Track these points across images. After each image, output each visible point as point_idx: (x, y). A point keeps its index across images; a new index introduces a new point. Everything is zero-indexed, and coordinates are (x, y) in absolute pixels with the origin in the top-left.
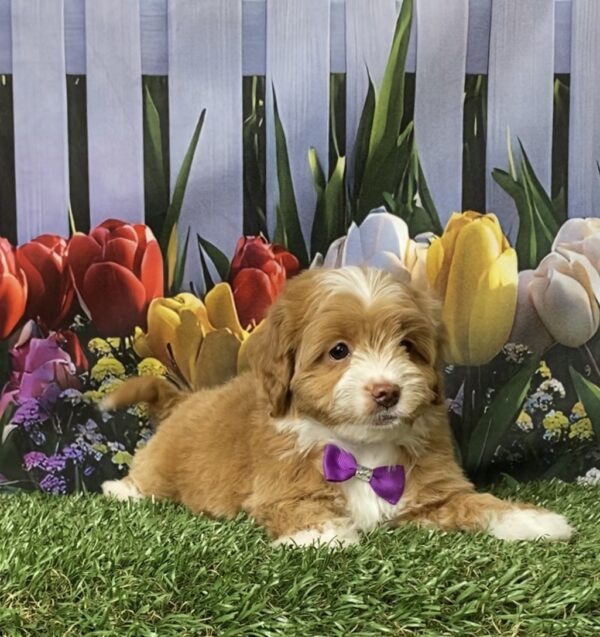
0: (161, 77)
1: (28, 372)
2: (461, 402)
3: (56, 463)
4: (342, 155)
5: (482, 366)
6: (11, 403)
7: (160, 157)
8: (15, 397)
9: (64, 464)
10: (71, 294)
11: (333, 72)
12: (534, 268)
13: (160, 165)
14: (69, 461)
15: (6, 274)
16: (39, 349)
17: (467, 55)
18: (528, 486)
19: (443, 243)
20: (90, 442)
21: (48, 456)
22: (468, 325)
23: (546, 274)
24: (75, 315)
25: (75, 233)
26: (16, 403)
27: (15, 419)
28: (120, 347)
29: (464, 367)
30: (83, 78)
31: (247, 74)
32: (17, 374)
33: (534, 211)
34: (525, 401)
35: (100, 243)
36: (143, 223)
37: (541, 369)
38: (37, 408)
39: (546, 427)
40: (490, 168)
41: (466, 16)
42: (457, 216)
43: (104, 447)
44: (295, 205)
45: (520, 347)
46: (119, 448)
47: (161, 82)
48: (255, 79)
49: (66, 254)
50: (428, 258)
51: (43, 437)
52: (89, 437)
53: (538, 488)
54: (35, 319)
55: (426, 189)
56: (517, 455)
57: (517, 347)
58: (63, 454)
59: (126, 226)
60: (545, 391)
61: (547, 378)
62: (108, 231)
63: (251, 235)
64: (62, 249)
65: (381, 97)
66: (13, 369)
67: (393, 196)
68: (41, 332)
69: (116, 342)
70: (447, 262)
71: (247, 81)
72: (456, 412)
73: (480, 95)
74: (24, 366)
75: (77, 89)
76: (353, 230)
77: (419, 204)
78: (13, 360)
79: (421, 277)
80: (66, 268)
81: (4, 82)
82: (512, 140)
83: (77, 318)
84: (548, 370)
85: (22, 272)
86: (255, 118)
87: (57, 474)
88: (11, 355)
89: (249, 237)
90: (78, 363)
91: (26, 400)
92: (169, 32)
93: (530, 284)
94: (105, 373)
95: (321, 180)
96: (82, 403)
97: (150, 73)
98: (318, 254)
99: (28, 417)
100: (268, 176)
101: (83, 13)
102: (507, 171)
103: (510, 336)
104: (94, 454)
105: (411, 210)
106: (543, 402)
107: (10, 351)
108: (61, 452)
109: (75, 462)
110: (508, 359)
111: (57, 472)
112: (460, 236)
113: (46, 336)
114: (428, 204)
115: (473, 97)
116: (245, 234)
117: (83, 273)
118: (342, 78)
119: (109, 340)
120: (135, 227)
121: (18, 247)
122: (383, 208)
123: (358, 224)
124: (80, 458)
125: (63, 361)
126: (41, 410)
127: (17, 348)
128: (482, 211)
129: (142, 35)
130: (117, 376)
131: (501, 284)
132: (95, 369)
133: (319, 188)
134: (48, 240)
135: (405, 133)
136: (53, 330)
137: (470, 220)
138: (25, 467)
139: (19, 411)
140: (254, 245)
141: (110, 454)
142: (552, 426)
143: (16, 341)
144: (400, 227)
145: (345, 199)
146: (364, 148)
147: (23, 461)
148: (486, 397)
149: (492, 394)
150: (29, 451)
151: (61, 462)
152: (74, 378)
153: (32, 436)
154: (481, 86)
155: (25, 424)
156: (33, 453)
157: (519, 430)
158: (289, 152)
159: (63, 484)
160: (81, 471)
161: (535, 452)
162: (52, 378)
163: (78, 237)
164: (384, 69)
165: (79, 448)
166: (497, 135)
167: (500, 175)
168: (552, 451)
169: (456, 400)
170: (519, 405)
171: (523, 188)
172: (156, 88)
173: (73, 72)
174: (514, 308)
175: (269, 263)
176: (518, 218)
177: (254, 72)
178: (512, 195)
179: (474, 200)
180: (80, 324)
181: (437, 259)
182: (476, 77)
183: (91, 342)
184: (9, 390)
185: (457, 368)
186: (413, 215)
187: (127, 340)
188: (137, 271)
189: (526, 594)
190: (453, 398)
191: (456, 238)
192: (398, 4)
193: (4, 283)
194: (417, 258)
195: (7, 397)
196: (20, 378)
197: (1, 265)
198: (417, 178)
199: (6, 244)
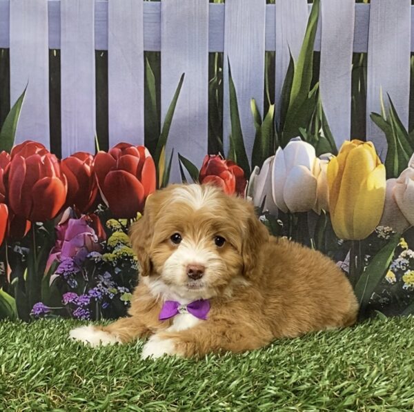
0: (156, 52)
1: (67, 241)
2: (348, 264)
3: (83, 300)
4: (272, 104)
5: (361, 240)
6: (55, 260)
7: (154, 103)
8: (58, 257)
9: (89, 300)
10: (96, 191)
11: (267, 50)
12: (397, 177)
13: (155, 109)
14: (92, 299)
15: (54, 177)
16: (74, 226)
17: (354, 41)
18: (393, 320)
19: (338, 161)
20: (106, 287)
21: (79, 296)
22: (353, 214)
23: (404, 182)
24: (98, 204)
25: (99, 151)
26: (58, 261)
27: (59, 271)
28: (127, 225)
29: (350, 240)
30: (106, 52)
31: (212, 51)
32: (60, 242)
33: (397, 140)
34: (391, 263)
35: (116, 158)
36: (143, 146)
37: (401, 243)
38: (72, 263)
39: (404, 281)
40: (369, 112)
41: (354, 16)
42: (347, 142)
43: (115, 290)
44: (242, 135)
45: (387, 229)
46: (125, 291)
47: (156, 55)
48: (217, 54)
49: (93, 164)
50: (328, 170)
51: (76, 283)
52: (106, 283)
53: (400, 321)
54: (72, 206)
55: (327, 126)
56: (385, 299)
57: (385, 228)
58: (88, 295)
59: (132, 147)
60: (404, 257)
61: (405, 249)
62: (120, 150)
63: (213, 154)
64: (91, 162)
65: (298, 67)
66: (57, 238)
67: (305, 130)
68: (75, 215)
69: (124, 222)
70: (341, 172)
71: (211, 55)
72: (345, 269)
73: (362, 66)
74: (64, 236)
75: (102, 60)
76: (279, 152)
77: (322, 135)
78: (57, 232)
79: (323, 182)
80: (93, 173)
81: (55, 54)
82: (383, 94)
83: (100, 206)
84: (406, 244)
85: (64, 175)
86: (216, 79)
87: (84, 307)
88: (56, 230)
89: (211, 156)
90: (100, 235)
91: (65, 258)
92: (162, 24)
93: (394, 187)
94: (117, 242)
95: (259, 120)
96: (102, 261)
97: (148, 49)
98: (256, 167)
99: (66, 270)
100: (224, 116)
101: (107, 10)
102: (380, 114)
103: (380, 222)
104: (108, 294)
105: (318, 139)
106: (403, 265)
107: (56, 227)
108: (87, 293)
109: (96, 299)
110: (379, 236)
111: (84, 306)
112: (349, 156)
113: (79, 217)
114: (328, 135)
115: (358, 67)
116: (209, 154)
117: (104, 177)
119: (120, 220)
120: (138, 148)
121: (62, 160)
122: (299, 137)
123: (283, 148)
124: (100, 297)
125: (90, 234)
126: (75, 265)
127: (60, 225)
128: (364, 140)
129: (144, 26)
130: (124, 244)
131: (375, 188)
132: (111, 239)
133: (257, 125)
134: (81, 155)
135: (313, 90)
136: (84, 214)
137: (356, 145)
138: (64, 302)
139: (60, 266)
140: (215, 161)
141: (119, 294)
142: (408, 280)
143: (60, 220)
144: (310, 149)
145: (274, 133)
146: (286, 100)
147: (63, 298)
148: (365, 261)
149: (368, 259)
150: (66, 292)
151: (87, 300)
152: (97, 245)
153: (68, 282)
154: (363, 60)
155: (64, 275)
156: (69, 293)
157: (387, 282)
158: (238, 101)
159: (88, 314)
160: (100, 305)
161: (397, 298)
162: (82, 245)
163: (100, 154)
164: (300, 49)
165: (99, 290)
166: (373, 90)
167: (375, 116)
168: (409, 296)
169: (345, 262)
170: (387, 266)
171: (390, 125)
172: (153, 59)
173: (100, 48)
174: (383, 203)
175: (225, 172)
176: (387, 145)
177: (216, 50)
178: (383, 130)
179: (358, 132)
180: (101, 210)
181: (334, 170)
182: (360, 54)
183: (108, 222)
184: (54, 252)
185: (345, 241)
186: (318, 142)
187: (131, 220)
188: (139, 176)
189: (388, 391)
190: (343, 261)
191: (346, 158)
192: (309, 7)
193: (53, 183)
194: (321, 170)
195: (53, 257)
196: (62, 244)
197: (50, 171)
198: (321, 118)
199: (54, 158)
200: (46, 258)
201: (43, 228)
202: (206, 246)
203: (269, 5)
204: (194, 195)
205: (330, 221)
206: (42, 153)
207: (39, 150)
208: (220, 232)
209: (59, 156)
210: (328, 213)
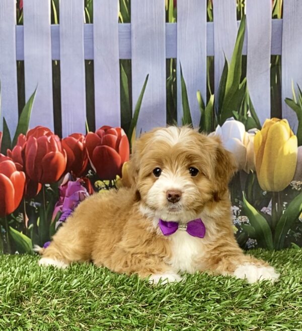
0: (128, 60)
1: (67, 197)
2: (271, 209)
4: (213, 93)
5: (280, 192)
6: (59, 211)
7: (128, 96)
8: (61, 209)
10: (87, 160)
11: (208, 55)
13: (128, 100)
15: (57, 152)
16: (72, 186)
17: (271, 47)
19: (262, 134)
22: (274, 172)
25: (89, 132)
26: (61, 211)
27: (62, 219)
28: (109, 185)
29: (272, 192)
30: (92, 61)
31: (168, 57)
32: (62, 198)
35: (100, 137)
36: (120, 127)
40: (284, 97)
41: (271, 28)
42: (268, 120)
44: (191, 117)
45: (299, 183)
47: (128, 62)
48: (172, 60)
49: (85, 142)
50: (255, 141)
54: (70, 173)
55: (253, 109)
56: (298, 233)
57: (297, 183)
59: (112, 129)
62: (104, 131)
64: (83, 140)
65: (231, 67)
66: (60, 196)
67: (237, 112)
68: (72, 178)
69: (107, 182)
70: (264, 143)
71: (168, 60)
72: (268, 213)
73: (278, 65)
74: (65, 194)
75: (90, 66)
76: (218, 129)
77: (250, 115)
78: (60, 192)
79: (251, 149)
80: (84, 148)
81: (56, 64)
82: (294, 85)
83: (90, 171)
85: (64, 150)
86: (172, 78)
88: (59, 189)
90: (90, 193)
91: (66, 210)
92: (132, 39)
95: (203, 106)
97: (123, 58)
100: (178, 104)
101: (92, 31)
102: (292, 99)
103: (294, 178)
105: (246, 118)
107: (59, 187)
110: (293, 188)
112: (269, 130)
113: (75, 180)
114: (254, 115)
115: (274, 66)
117: (92, 151)
118: (212, 58)
119: (104, 181)
120: (116, 129)
121: (63, 139)
122: (233, 118)
123: (221, 126)
125: (83, 191)
127: (62, 186)
128: (280, 118)
129: (119, 41)
131: (289, 153)
133: (202, 109)
134: (76, 136)
135: (242, 83)
136: (79, 177)
137: (275, 122)
139: (63, 215)
143: (62, 183)
144: (241, 126)
145: (214, 115)
146: (223, 91)
148: (283, 207)
149: (286, 205)
154: (278, 60)
157: (300, 222)
158: (188, 93)
162: (78, 199)
163: (90, 134)
164: (232, 54)
166: (287, 82)
167: (288, 101)
170: (300, 210)
171: (300, 107)
172: (126, 65)
173: (88, 58)
174: (295, 164)
176: (298, 121)
177: (171, 57)
178: (295, 110)
179: (277, 113)
180: (91, 174)
181: (259, 141)
182: (276, 56)
183: (96, 183)
184: (58, 205)
185: (268, 193)
186: (247, 121)
187: (112, 181)
188: (117, 149)
190: (267, 207)
191: (268, 131)
192: (238, 23)
193: (56, 155)
194: (249, 141)
195: (58, 209)
196: (63, 200)
197: (54, 148)
198: (248, 103)
199: (57, 138)
200: (52, 210)
201: (50, 188)
202: (182, 175)
203: (209, 23)
204: (172, 135)
205: (256, 178)
206: (48, 135)
207: (46, 132)
208: (194, 164)
209: (60, 137)
210: (255, 172)
